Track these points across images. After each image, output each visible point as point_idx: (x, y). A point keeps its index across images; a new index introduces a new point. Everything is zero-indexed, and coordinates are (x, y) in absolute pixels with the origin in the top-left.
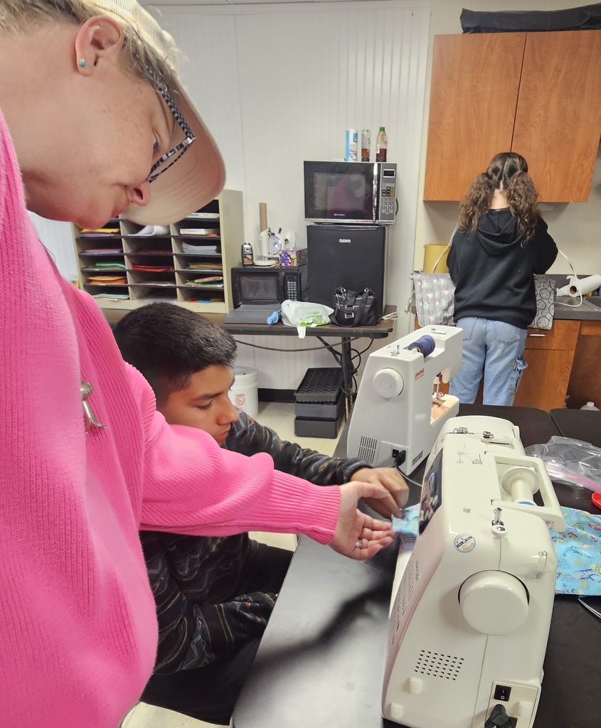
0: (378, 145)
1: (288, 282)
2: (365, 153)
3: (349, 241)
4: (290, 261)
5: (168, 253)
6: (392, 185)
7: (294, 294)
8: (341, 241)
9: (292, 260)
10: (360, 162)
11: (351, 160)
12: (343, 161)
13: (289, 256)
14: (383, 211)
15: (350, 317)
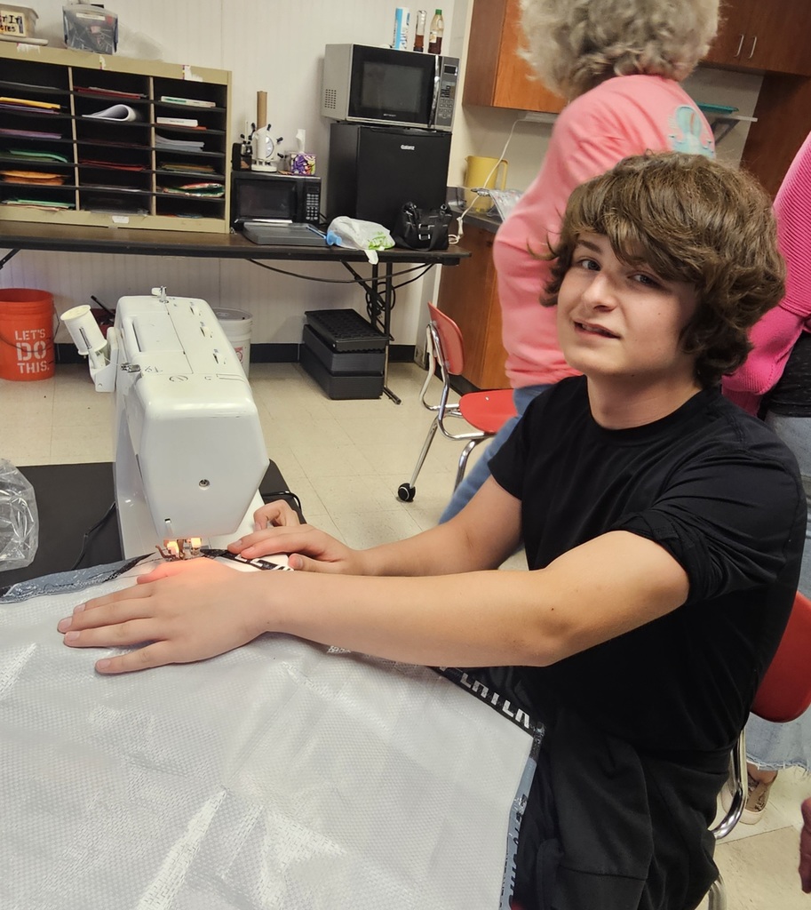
0: (435, 33)
1: (309, 195)
2: (419, 39)
3: (412, 148)
4: (306, 168)
5: (144, 148)
6: (453, 84)
7: (314, 210)
8: (403, 147)
9: (310, 166)
10: (412, 51)
11: (401, 48)
12: (389, 48)
13: (306, 162)
14: (440, 115)
15: (425, 238)
